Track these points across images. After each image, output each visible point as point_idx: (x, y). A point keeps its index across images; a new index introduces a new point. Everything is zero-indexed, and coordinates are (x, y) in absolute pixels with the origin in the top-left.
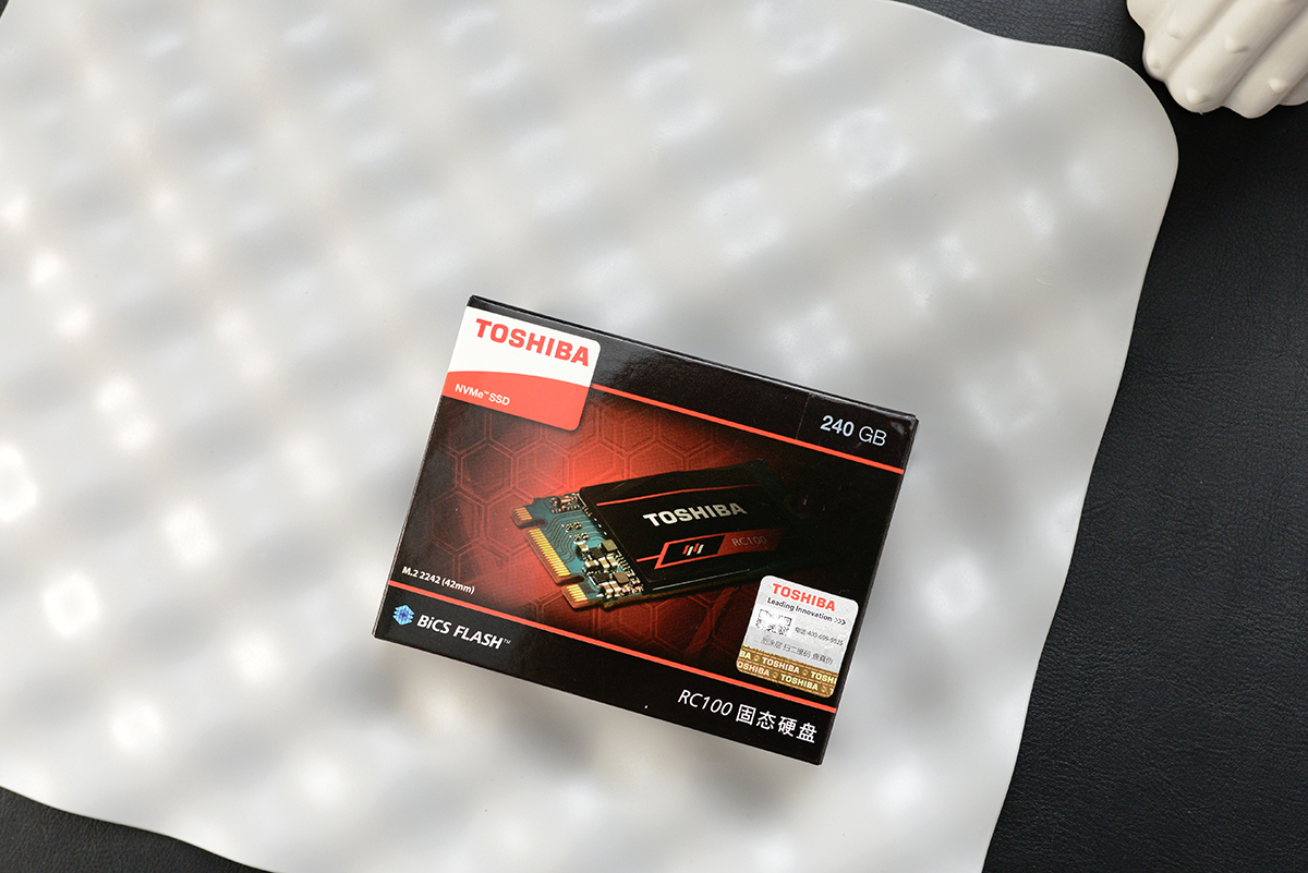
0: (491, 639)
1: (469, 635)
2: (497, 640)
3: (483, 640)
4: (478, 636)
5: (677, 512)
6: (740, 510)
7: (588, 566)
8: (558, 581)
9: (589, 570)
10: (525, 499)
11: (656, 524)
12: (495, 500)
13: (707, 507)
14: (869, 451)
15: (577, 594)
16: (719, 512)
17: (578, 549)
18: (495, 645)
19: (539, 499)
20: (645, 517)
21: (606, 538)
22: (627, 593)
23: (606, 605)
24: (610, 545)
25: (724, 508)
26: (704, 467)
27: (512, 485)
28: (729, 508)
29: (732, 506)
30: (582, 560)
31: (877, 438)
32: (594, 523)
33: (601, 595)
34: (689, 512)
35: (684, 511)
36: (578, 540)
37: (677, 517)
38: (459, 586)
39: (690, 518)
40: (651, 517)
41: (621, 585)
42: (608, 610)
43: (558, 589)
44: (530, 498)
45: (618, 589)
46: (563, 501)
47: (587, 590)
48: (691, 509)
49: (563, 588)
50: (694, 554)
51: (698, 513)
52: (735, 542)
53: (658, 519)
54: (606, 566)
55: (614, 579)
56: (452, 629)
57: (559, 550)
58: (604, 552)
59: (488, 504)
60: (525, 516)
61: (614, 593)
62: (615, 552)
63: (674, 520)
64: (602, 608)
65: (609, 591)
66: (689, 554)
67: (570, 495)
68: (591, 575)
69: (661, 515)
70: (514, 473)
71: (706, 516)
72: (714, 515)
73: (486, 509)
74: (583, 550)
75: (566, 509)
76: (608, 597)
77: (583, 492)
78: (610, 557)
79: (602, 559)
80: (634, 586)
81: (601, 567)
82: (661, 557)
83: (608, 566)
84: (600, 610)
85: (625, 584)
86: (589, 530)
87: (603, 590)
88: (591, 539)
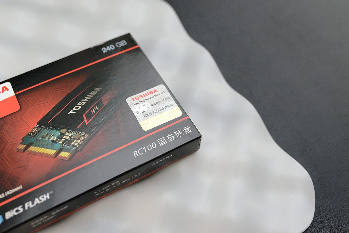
0: (43, 197)
1: (33, 203)
2: (46, 195)
3: (40, 200)
4: (37, 201)
5: (79, 104)
6: (99, 89)
7: (61, 143)
8: (54, 156)
9: (62, 144)
10: (18, 142)
11: (74, 113)
12: (6, 151)
13: (88, 96)
14: (124, 48)
15: (64, 154)
16: (93, 94)
17: (53, 141)
18: (47, 198)
19: (23, 138)
20: (69, 113)
21: (60, 129)
22: (83, 140)
23: (79, 149)
24: (63, 131)
25: (94, 92)
26: (76, 86)
27: (9, 142)
28: (95, 91)
29: (96, 89)
30: (57, 143)
31: (123, 43)
32: (52, 129)
33: (74, 148)
34: (83, 101)
35: (81, 102)
36: (50, 138)
37: (80, 105)
38: (14, 190)
39: (85, 103)
40: (71, 112)
41: (79, 139)
42: (81, 150)
43: (56, 159)
44: (20, 140)
45: (79, 141)
46: (34, 132)
47: (67, 150)
48: (83, 100)
49: (58, 157)
50: (96, 111)
51: (86, 99)
52: (107, 98)
53: (74, 111)
54: (68, 138)
55: (74, 139)
56: (24, 207)
57: (45, 146)
58: (63, 134)
59: (4, 155)
60: (23, 147)
61: (78, 144)
62: (67, 131)
63: (80, 107)
64: (79, 151)
65: (76, 144)
66: (94, 112)
67: (35, 128)
68: (65, 145)
69: (74, 109)
70: (7, 137)
71: (90, 98)
72: (92, 96)
73: (5, 157)
74: (55, 140)
75: (37, 133)
76: (78, 146)
77: (39, 123)
78: (67, 134)
79: (65, 137)
80: (84, 135)
81: (66, 140)
82: (85, 120)
83: (69, 137)
84: (78, 153)
85: (80, 137)
86: (51, 132)
87: (74, 146)
88: (54, 135)
